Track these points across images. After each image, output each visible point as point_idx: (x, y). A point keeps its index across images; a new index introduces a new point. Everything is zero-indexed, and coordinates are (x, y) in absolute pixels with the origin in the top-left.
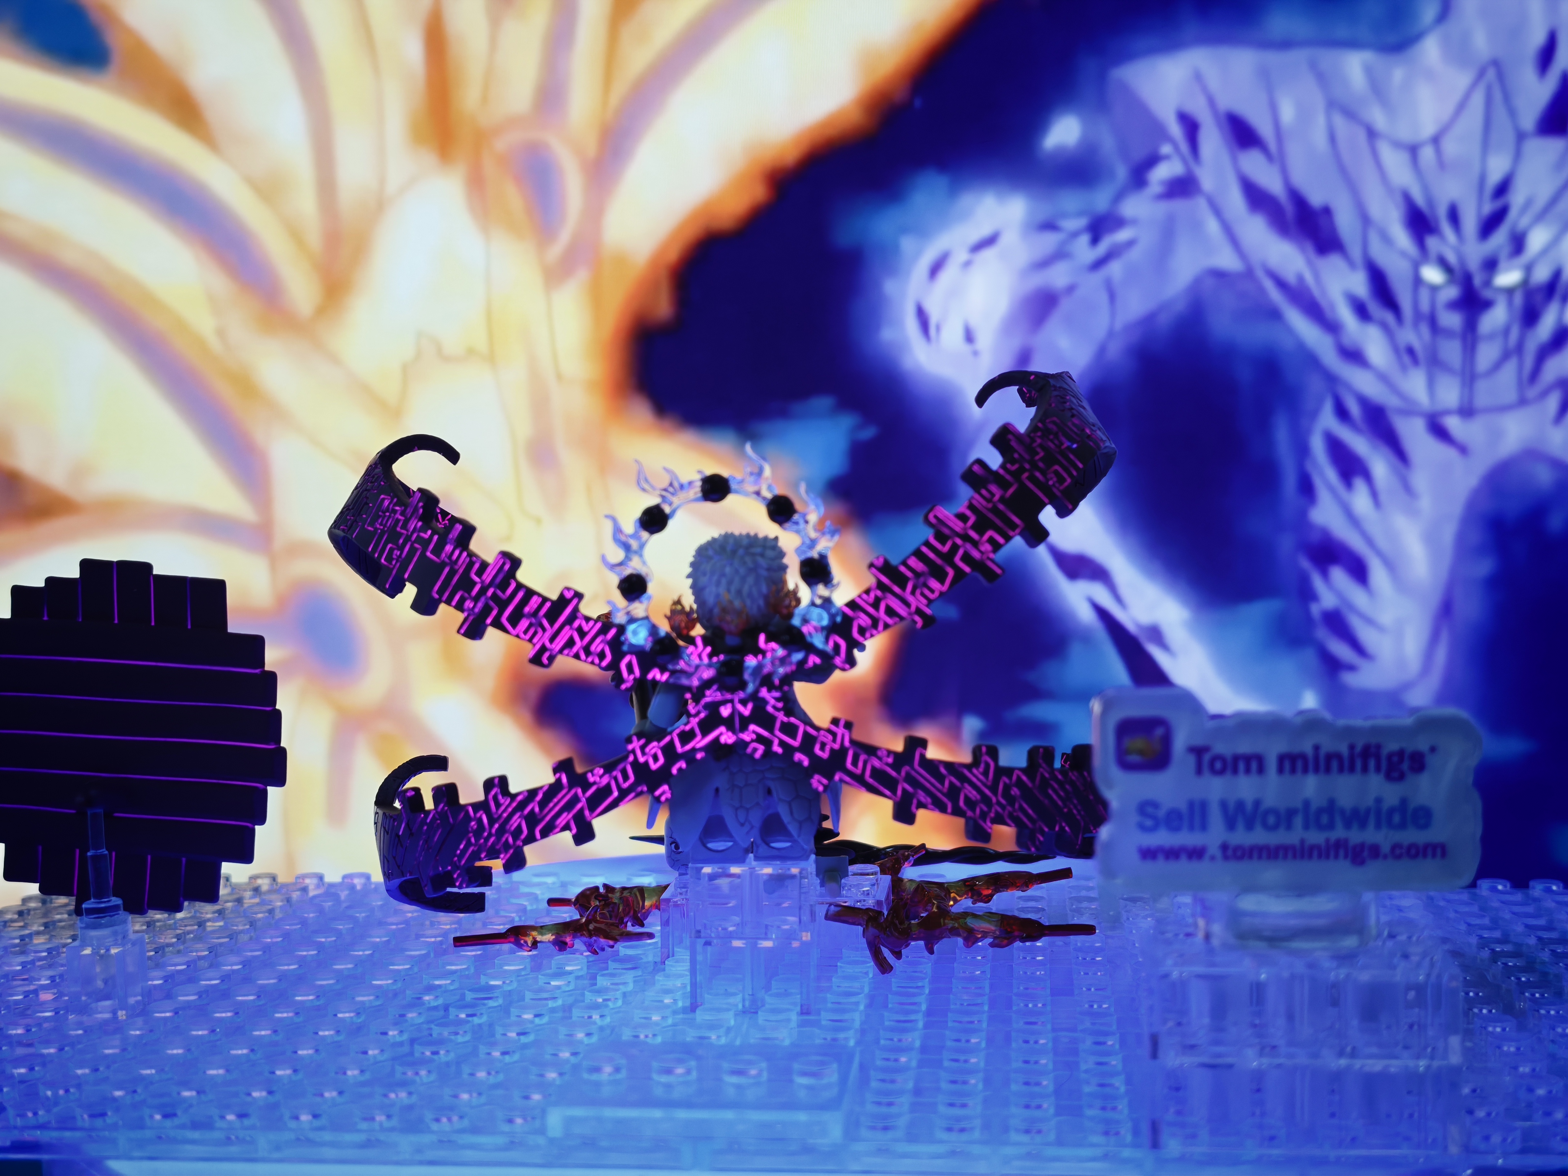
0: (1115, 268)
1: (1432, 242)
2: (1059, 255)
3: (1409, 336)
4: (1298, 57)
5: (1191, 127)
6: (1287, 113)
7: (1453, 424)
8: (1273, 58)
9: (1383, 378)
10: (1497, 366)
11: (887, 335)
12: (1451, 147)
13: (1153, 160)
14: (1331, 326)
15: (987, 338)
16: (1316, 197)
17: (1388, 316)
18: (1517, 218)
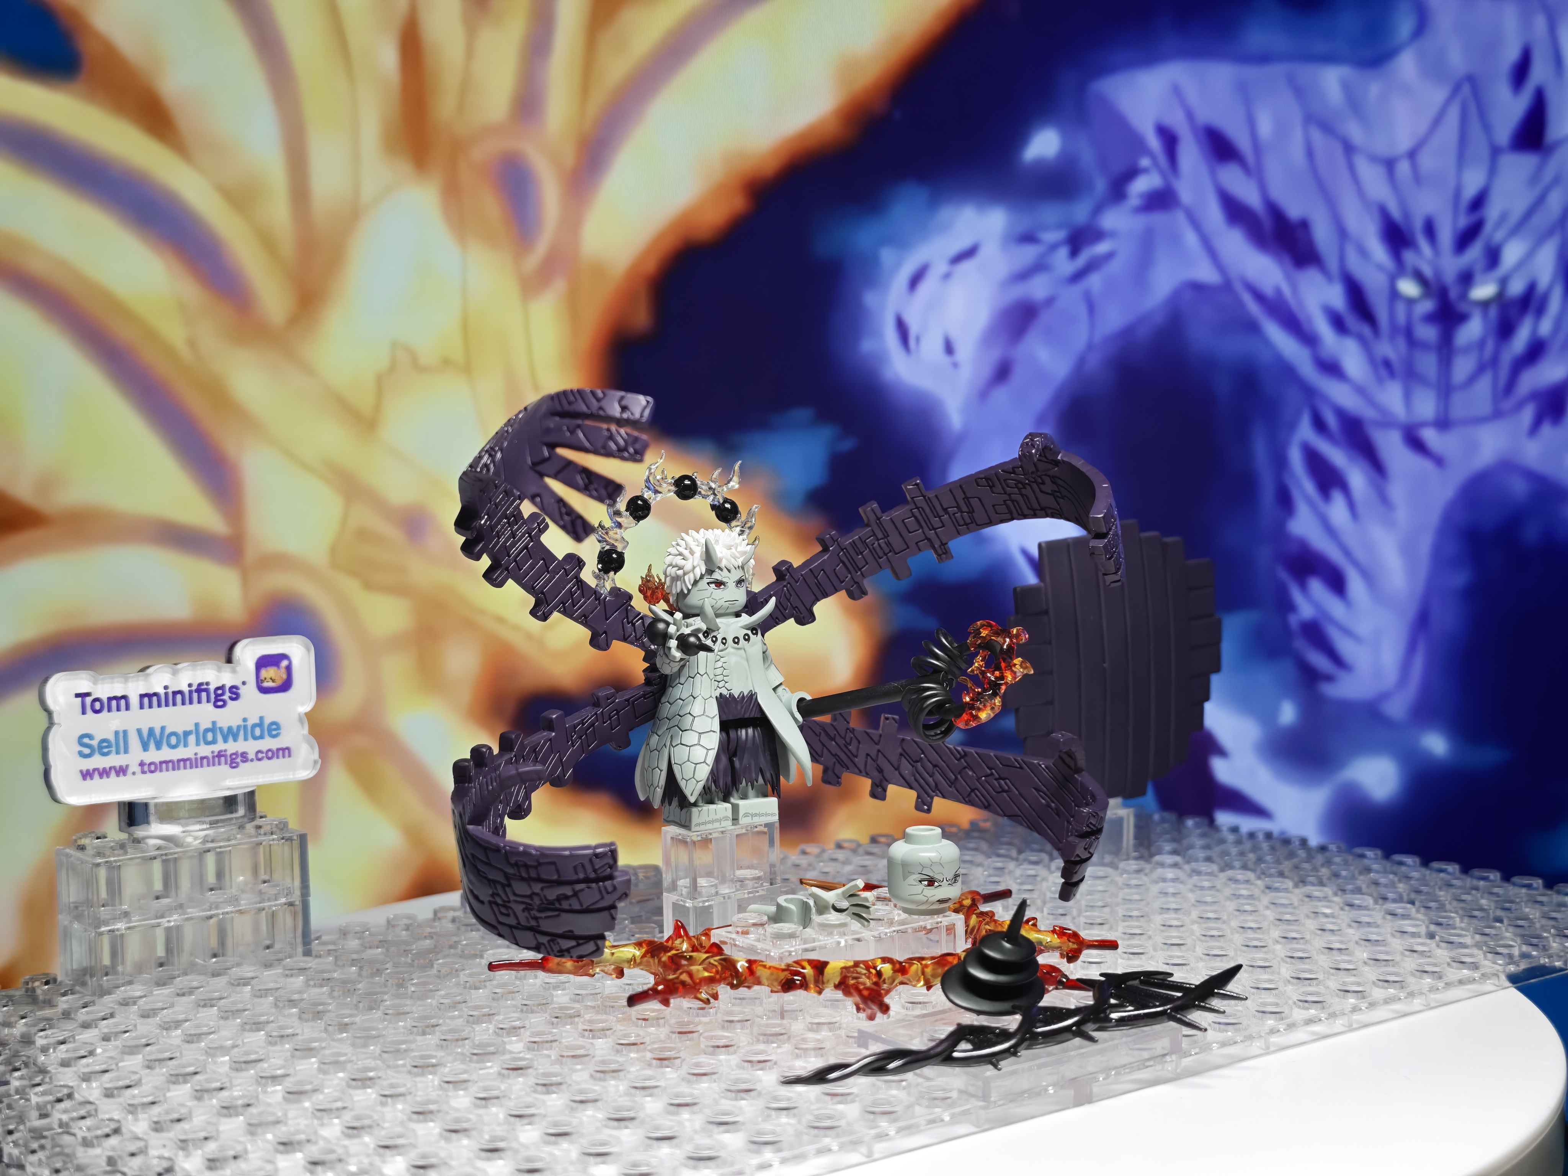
0: (1095, 281)
1: (1409, 256)
2: (1039, 267)
3: (1386, 349)
4: (1276, 71)
5: (1170, 140)
6: (1265, 127)
7: (1429, 436)
8: (1251, 72)
9: (1360, 391)
10: (1472, 379)
11: (867, 346)
12: (1427, 161)
13: (1132, 173)
14: (1308, 338)
15: (966, 350)
16: (1294, 210)
17: (1366, 330)
18: (1492, 232)
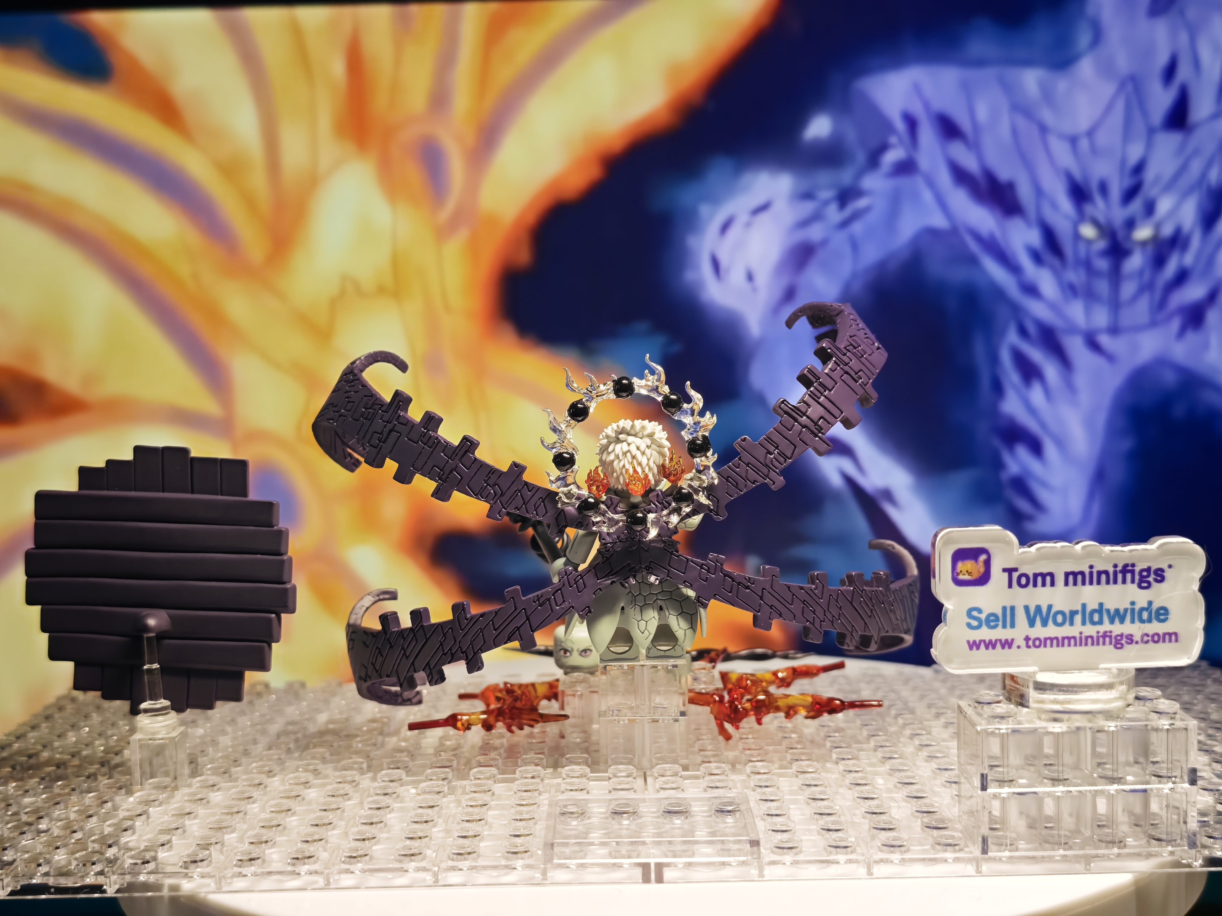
0: (857, 228)
1: (1089, 209)
2: (816, 217)
3: (1075, 276)
4: (990, 73)
5: (911, 123)
6: (982, 113)
7: (1104, 340)
8: (972, 74)
9: (1053, 307)
10: (1135, 298)
11: (689, 276)
12: (1103, 138)
13: (883, 148)
14: (1014, 268)
15: (763, 278)
16: (1004, 174)
17: (1056, 262)
18: (1149, 190)
